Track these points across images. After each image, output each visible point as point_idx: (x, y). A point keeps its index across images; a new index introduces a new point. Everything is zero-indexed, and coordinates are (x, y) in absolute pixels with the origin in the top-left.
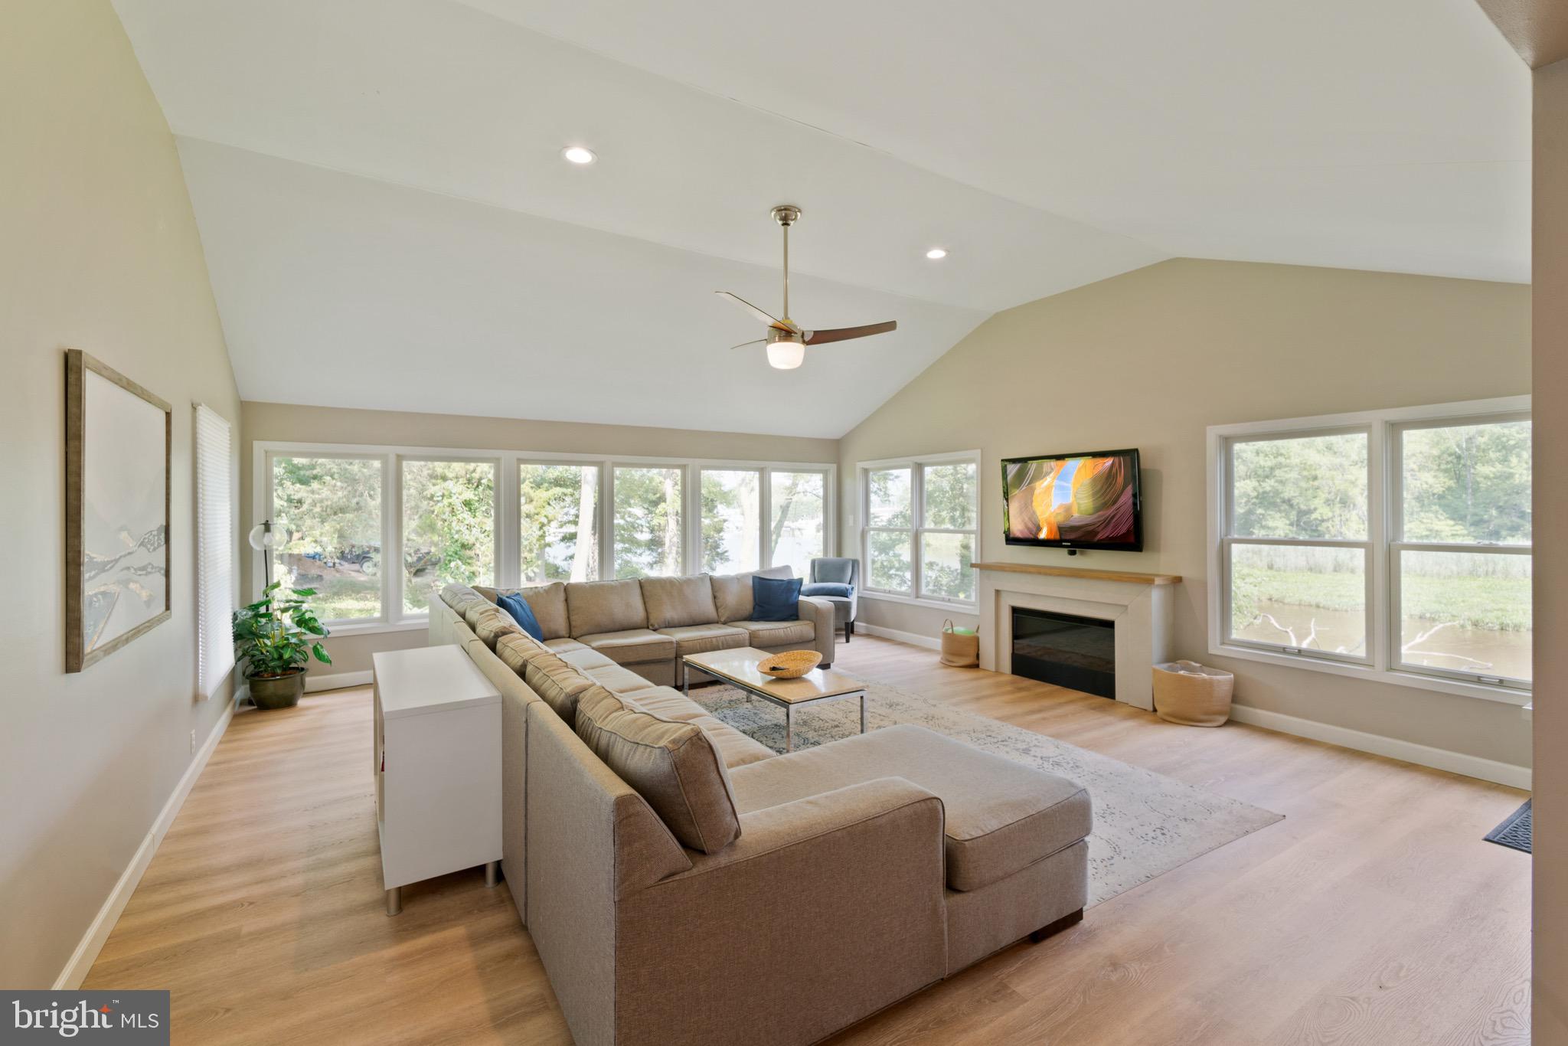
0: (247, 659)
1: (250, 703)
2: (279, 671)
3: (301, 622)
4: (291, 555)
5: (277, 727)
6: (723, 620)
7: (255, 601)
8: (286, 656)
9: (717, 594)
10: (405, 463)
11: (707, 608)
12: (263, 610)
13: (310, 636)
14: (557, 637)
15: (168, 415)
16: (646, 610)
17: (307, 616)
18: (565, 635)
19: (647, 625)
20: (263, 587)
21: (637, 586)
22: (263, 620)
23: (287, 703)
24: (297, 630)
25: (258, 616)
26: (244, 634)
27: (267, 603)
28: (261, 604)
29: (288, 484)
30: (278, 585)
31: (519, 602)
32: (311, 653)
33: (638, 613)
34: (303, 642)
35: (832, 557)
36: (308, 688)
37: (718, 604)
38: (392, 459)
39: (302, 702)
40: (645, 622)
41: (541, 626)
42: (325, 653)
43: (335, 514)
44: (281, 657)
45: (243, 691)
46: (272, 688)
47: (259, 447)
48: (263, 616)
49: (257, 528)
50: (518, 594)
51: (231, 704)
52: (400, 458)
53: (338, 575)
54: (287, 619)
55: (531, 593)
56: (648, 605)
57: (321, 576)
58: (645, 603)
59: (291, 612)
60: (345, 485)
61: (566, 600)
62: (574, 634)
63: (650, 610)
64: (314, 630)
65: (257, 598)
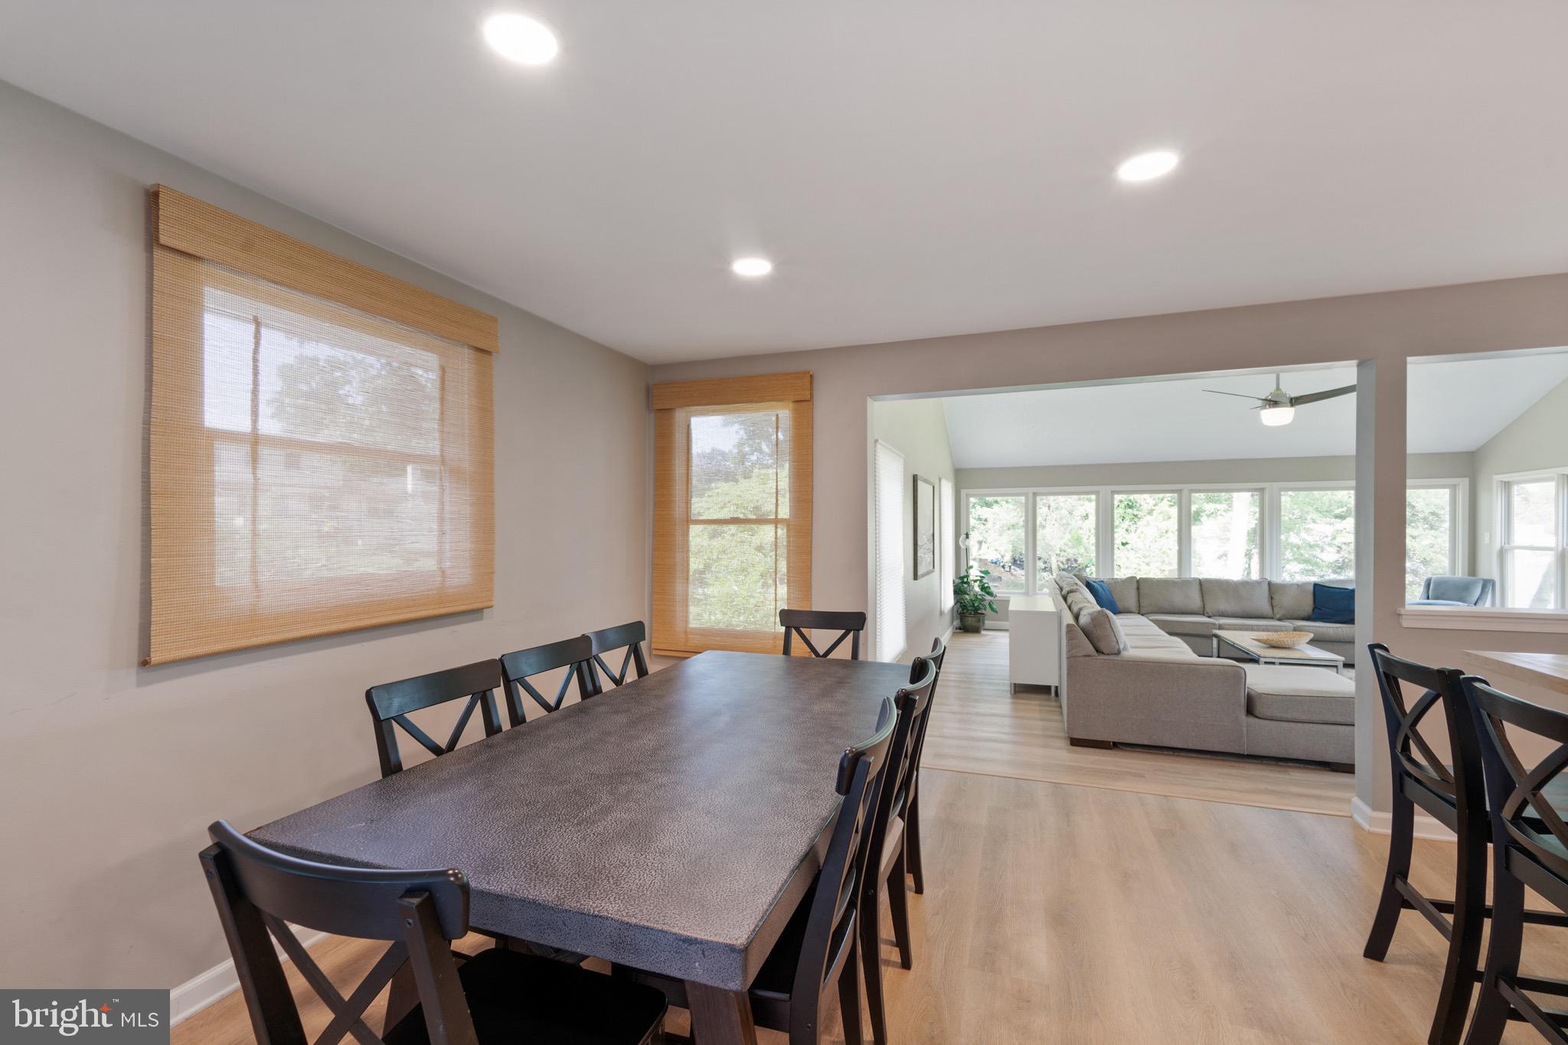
0: (959, 604)
1: (960, 629)
2: (973, 613)
3: (983, 588)
4: (980, 559)
5: (971, 640)
6: (1278, 616)
7: (962, 575)
8: (976, 605)
9: (1274, 596)
10: (1038, 498)
11: (1263, 605)
12: (965, 580)
13: (988, 597)
14: (1128, 612)
15: (934, 487)
16: (1203, 601)
17: (986, 585)
18: (1134, 610)
19: (1203, 612)
20: (965, 568)
21: (1198, 582)
22: (966, 586)
23: (976, 630)
24: (981, 593)
25: (963, 582)
26: (959, 591)
27: (967, 576)
28: (965, 577)
29: (978, 507)
30: (971, 567)
31: (1101, 586)
32: (987, 606)
33: (1196, 601)
34: (984, 600)
35: (1460, 575)
36: (986, 626)
37: (1274, 604)
38: (1031, 495)
39: (983, 632)
40: (1202, 610)
41: (1118, 603)
42: (995, 607)
43: (1009, 529)
44: (974, 604)
45: (957, 623)
46: (971, 621)
47: (964, 492)
48: (965, 583)
49: (963, 536)
50: (1102, 581)
51: (951, 628)
52: (1035, 495)
53: (1012, 578)
54: (977, 589)
55: (1112, 582)
56: (1205, 598)
57: (1000, 578)
58: (1203, 597)
59: (978, 582)
60: (1015, 507)
61: (1138, 589)
62: (1142, 612)
63: (1206, 602)
64: (990, 594)
65: (963, 573)
